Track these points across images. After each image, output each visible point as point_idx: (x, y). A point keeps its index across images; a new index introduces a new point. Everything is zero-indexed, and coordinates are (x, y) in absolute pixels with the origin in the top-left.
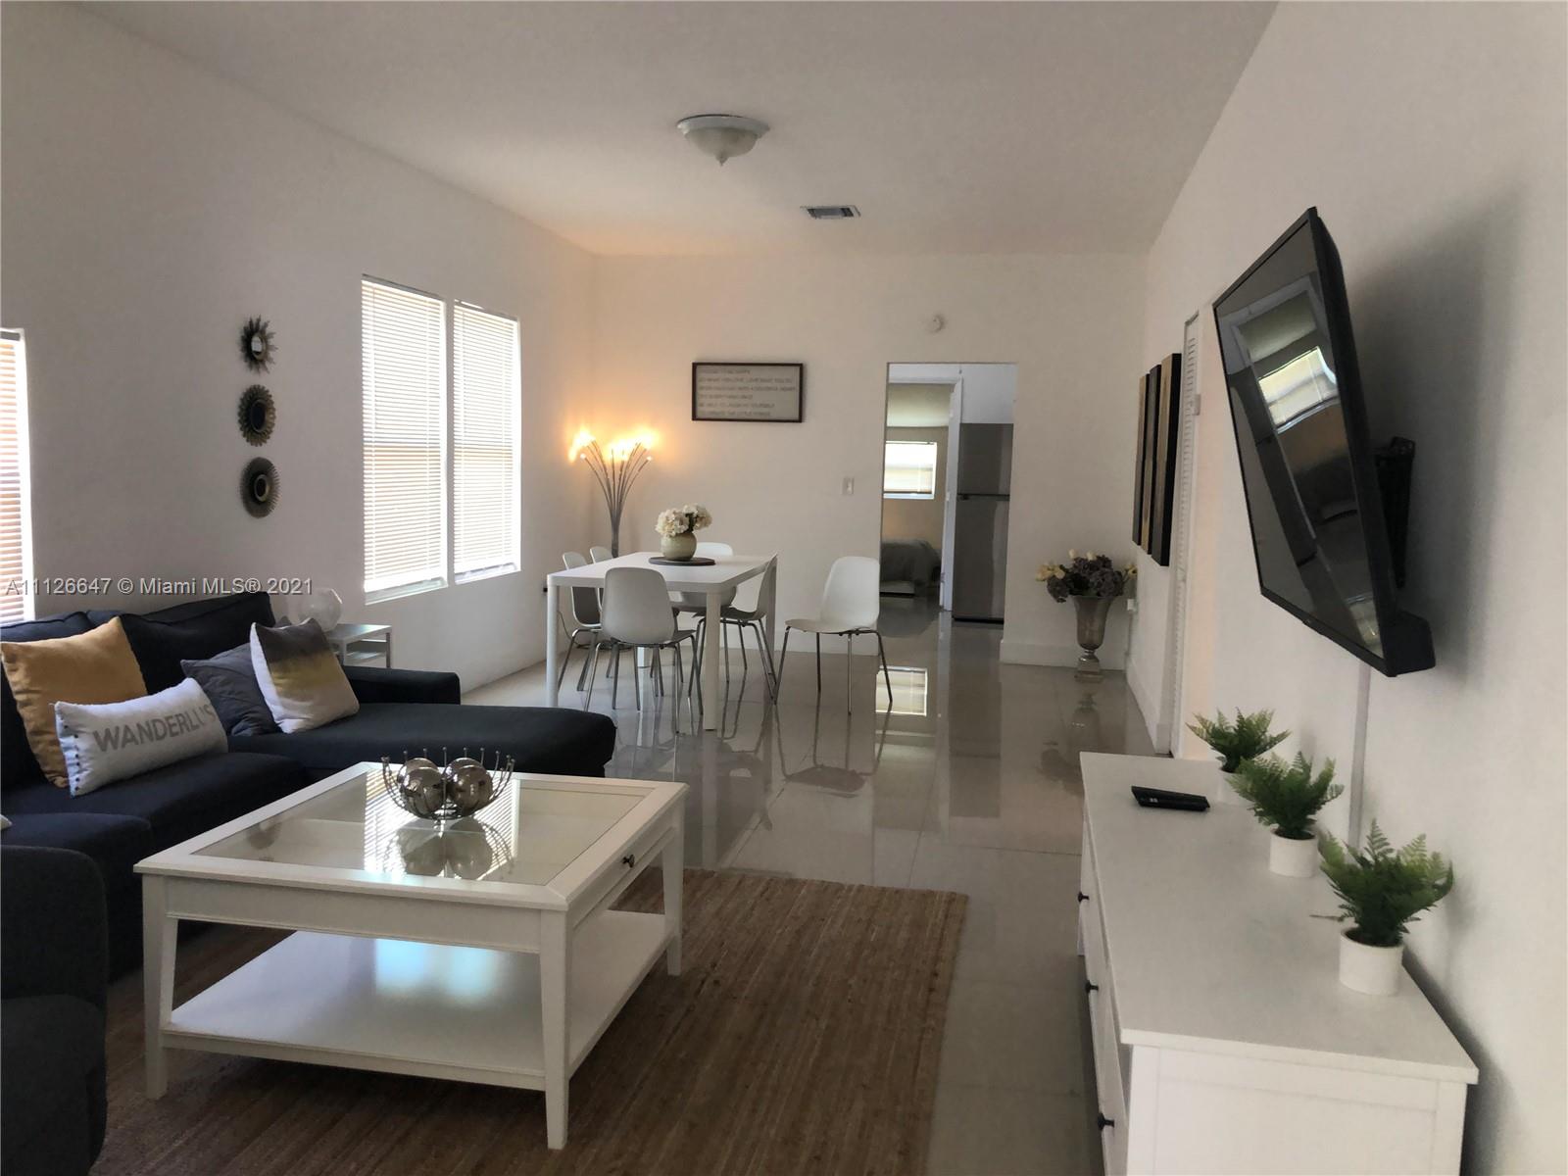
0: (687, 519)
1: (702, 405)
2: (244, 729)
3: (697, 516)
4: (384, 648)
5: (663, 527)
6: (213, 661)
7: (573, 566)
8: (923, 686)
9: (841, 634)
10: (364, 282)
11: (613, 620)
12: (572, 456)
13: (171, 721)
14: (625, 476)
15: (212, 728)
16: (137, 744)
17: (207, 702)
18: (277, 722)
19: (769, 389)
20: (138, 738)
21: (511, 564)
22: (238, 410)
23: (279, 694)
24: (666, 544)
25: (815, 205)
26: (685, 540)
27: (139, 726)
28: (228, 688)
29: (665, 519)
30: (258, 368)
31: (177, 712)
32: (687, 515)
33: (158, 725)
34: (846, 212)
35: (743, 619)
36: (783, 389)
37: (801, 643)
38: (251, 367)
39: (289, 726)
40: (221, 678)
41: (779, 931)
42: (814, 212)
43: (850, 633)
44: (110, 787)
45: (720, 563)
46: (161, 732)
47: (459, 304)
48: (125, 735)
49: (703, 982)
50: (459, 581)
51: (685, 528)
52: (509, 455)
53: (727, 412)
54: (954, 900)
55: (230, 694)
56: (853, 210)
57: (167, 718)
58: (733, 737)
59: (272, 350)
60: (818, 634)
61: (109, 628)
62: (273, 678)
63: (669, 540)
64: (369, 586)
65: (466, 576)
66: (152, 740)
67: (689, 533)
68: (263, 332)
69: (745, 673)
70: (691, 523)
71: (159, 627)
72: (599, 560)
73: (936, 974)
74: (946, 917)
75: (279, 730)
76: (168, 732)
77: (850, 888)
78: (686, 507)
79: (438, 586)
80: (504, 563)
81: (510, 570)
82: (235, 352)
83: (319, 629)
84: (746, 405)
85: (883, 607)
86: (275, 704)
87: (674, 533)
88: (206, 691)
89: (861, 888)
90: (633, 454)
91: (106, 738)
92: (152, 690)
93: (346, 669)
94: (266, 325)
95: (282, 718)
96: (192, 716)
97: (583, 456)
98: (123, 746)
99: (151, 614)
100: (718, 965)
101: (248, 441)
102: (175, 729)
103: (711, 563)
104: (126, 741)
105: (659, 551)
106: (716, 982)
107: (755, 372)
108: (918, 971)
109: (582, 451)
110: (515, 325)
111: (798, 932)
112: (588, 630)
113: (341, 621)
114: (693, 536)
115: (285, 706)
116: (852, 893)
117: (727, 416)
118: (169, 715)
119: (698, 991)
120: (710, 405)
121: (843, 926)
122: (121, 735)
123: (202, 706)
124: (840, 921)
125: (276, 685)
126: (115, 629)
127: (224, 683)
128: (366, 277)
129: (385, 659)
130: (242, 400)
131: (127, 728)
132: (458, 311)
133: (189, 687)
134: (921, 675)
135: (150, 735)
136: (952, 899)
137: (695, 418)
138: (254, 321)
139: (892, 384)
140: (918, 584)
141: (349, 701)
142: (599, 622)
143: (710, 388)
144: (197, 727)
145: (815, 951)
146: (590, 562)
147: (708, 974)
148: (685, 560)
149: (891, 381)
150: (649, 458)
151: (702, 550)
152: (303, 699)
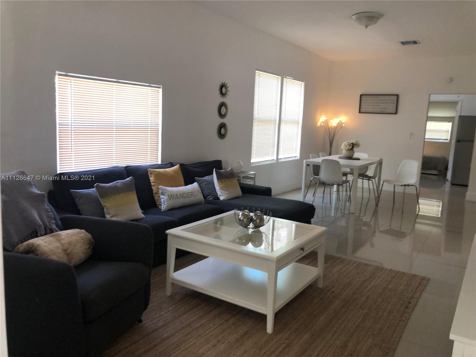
0: (352, 145)
1: (362, 108)
2: (210, 198)
3: (355, 144)
4: (253, 179)
5: (344, 147)
6: (204, 178)
7: (313, 158)
8: (440, 206)
9: (402, 186)
10: (256, 71)
11: (323, 176)
12: (319, 124)
13: (189, 194)
14: (335, 130)
15: (200, 197)
16: (179, 199)
17: (200, 189)
18: (219, 197)
19: (386, 103)
20: (179, 198)
21: (296, 156)
22: (218, 109)
23: (220, 189)
24: (344, 152)
25: (403, 41)
26: (351, 151)
27: (180, 194)
28: (207, 186)
29: (344, 144)
30: (224, 97)
31: (191, 191)
32: (352, 143)
33: (185, 194)
34: (415, 42)
35: (369, 178)
36: (391, 103)
37: (387, 188)
38: (222, 96)
39: (222, 198)
40: (205, 183)
41: (358, 279)
42: (403, 43)
43: (405, 185)
44: (171, 210)
45: (362, 160)
46: (186, 197)
47: (285, 77)
48: (176, 197)
49: (328, 291)
50: (280, 161)
51: (351, 147)
52: (298, 123)
53: (371, 110)
54: (424, 279)
55: (207, 188)
56: (417, 42)
57: (188, 193)
58: (363, 217)
59: (228, 91)
60: (395, 185)
61: (177, 167)
62: (219, 184)
63: (345, 151)
64: (253, 161)
65: (282, 159)
66: (183, 198)
67: (352, 149)
68: (226, 86)
69: (369, 196)
70: (353, 146)
71: (190, 168)
72: (322, 157)
73: (410, 303)
74: (419, 284)
75: (219, 199)
76: (188, 197)
77: (387, 270)
78: (352, 141)
79: (273, 162)
80: (294, 156)
81: (296, 158)
82: (218, 92)
83: (233, 171)
84: (377, 108)
85: (421, 178)
86: (219, 191)
87: (347, 149)
88: (200, 187)
89: (391, 270)
90: (338, 124)
91: (171, 197)
92: (186, 184)
93: (240, 184)
94: (227, 84)
95: (220, 196)
96: (195, 194)
97: (322, 124)
98: (175, 199)
99: (189, 165)
100: (335, 286)
101: (220, 117)
102: (189, 196)
103: (359, 159)
104: (176, 198)
105: (342, 154)
106: (333, 292)
107: (381, 97)
108: (403, 300)
109: (322, 122)
110: (303, 83)
111: (365, 281)
112: (316, 178)
113: (242, 170)
114: (353, 150)
115: (221, 193)
116: (387, 272)
117: (371, 112)
118: (188, 192)
119: (326, 294)
120: (365, 108)
121: (380, 281)
122: (175, 195)
123: (198, 190)
124: (380, 279)
125: (219, 186)
126: (178, 168)
127: (206, 185)
128: (257, 70)
129: (253, 182)
130: (219, 106)
131: (177, 195)
132: (285, 80)
133: (195, 185)
134: (439, 203)
135: (182, 197)
136: (423, 278)
137: (360, 112)
138: (223, 83)
139: (431, 102)
140: (440, 171)
141: (239, 192)
142: (318, 176)
143: (365, 103)
144: (195, 196)
145: (369, 287)
146: (319, 157)
147: (331, 289)
148: (350, 158)
149: (430, 101)
150: (343, 125)
151: (356, 155)
152: (226, 191)
